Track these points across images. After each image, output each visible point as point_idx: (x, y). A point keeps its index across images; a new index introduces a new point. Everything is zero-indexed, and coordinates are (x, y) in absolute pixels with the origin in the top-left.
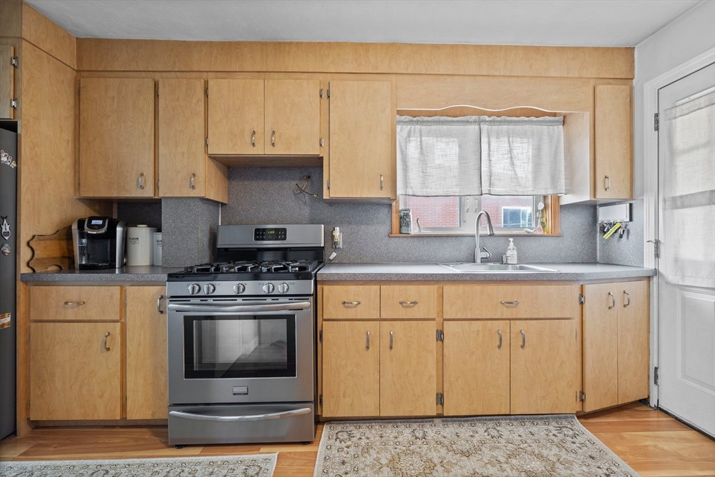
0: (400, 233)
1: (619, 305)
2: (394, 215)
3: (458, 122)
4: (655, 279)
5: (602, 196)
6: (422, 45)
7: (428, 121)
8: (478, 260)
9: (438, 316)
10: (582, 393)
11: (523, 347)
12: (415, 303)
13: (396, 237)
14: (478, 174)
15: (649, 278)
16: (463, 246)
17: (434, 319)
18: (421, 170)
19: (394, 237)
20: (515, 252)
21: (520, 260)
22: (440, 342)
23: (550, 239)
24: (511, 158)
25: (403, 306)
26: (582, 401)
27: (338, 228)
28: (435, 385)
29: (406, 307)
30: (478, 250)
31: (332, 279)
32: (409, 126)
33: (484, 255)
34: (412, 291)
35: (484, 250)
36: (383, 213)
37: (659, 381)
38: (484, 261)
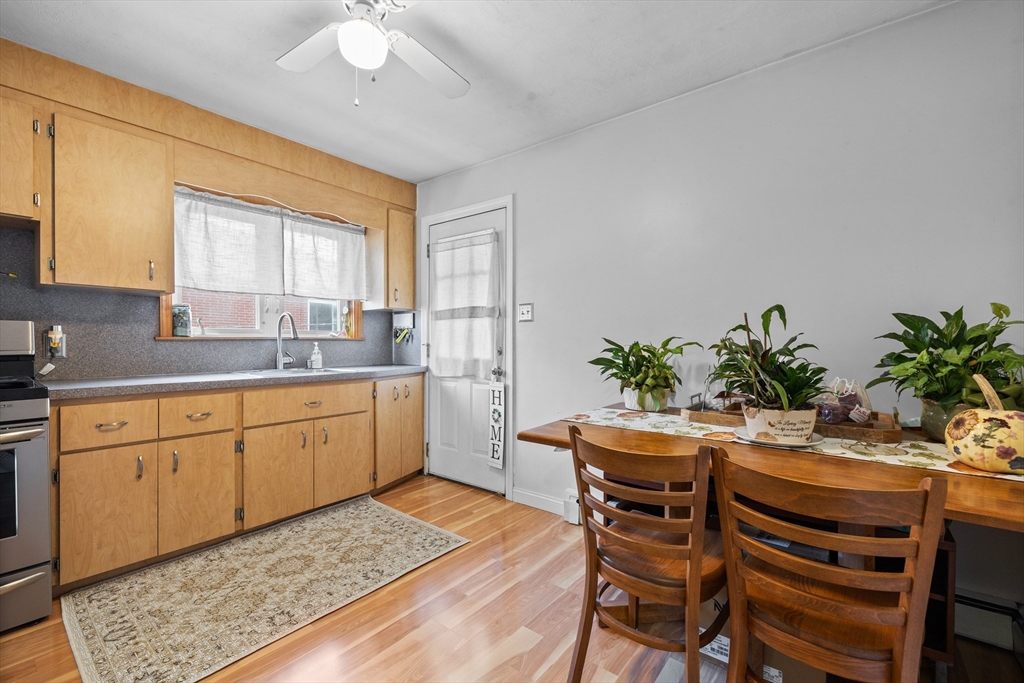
0: (173, 335)
1: (402, 396)
2: (163, 312)
3: (256, 209)
4: (427, 374)
5: (394, 306)
6: (212, 113)
7: (215, 200)
8: (281, 366)
9: (237, 426)
10: (375, 473)
11: (325, 443)
12: (208, 414)
13: (167, 340)
14: (280, 272)
15: (423, 373)
16: (261, 351)
17: (232, 430)
18: (205, 258)
19: (163, 341)
20: (320, 357)
21: (325, 364)
22: (240, 454)
23: (353, 343)
24: (316, 259)
25: (192, 420)
26: (375, 480)
27: (60, 327)
28: (233, 501)
29: (197, 420)
30: (280, 355)
31: (79, 396)
32: (189, 201)
33: (288, 360)
34: (204, 402)
35: (286, 355)
36: (146, 308)
37: (430, 453)
38: (287, 366)
